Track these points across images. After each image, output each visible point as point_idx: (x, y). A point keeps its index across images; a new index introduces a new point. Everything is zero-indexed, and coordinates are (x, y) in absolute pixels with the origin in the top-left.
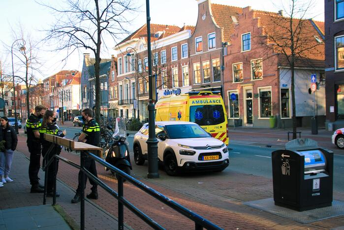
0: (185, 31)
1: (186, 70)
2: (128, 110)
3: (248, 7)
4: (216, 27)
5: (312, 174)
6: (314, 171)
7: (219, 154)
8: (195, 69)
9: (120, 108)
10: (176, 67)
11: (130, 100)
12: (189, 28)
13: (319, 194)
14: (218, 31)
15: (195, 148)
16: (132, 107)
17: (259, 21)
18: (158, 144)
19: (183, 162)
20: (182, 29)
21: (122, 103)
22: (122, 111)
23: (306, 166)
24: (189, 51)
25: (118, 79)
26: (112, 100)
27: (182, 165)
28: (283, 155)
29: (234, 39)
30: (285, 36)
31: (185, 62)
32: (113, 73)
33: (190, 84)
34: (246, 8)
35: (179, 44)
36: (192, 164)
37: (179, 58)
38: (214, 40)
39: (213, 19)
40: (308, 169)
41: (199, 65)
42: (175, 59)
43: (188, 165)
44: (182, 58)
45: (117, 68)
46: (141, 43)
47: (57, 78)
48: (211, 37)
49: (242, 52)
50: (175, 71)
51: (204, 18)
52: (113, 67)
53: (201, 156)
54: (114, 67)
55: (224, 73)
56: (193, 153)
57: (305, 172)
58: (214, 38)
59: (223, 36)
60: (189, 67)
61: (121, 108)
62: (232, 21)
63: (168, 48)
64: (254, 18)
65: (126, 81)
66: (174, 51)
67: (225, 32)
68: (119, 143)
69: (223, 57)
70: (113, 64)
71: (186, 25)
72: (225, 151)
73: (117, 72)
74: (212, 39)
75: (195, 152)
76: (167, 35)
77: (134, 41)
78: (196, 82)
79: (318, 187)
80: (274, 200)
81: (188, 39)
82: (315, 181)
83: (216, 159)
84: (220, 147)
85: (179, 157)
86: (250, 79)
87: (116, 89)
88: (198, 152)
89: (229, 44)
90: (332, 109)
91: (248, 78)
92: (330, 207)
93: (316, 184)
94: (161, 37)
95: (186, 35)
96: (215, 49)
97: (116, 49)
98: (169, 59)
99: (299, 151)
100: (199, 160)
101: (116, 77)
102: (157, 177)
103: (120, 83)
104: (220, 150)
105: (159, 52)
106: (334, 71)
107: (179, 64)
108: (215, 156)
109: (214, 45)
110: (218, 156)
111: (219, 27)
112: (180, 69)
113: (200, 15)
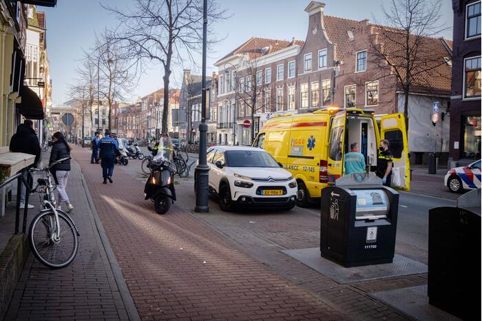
0: (294, 46)
1: (292, 90)
2: (226, 135)
3: (366, 20)
4: (328, 43)
5: (367, 220)
6: (371, 217)
7: (284, 189)
8: (302, 91)
9: (219, 132)
10: (281, 87)
11: (230, 123)
12: (298, 43)
13: (375, 247)
14: (330, 47)
15: (253, 179)
16: (231, 132)
17: (377, 36)
18: (209, 172)
19: (238, 196)
20: (291, 44)
21: (221, 126)
22: (220, 135)
23: (358, 210)
24: (297, 69)
25: (218, 100)
26: (210, 123)
27: (236, 199)
28: (332, 194)
29: (348, 57)
30: (399, 54)
31: (292, 82)
32: (213, 92)
33: (296, 108)
34: (363, 21)
35: (286, 62)
36: (248, 198)
37: (285, 77)
38: (325, 58)
39: (325, 33)
40: (362, 214)
41: (307, 86)
42: (280, 78)
43: (244, 199)
44: (289, 78)
45: (217, 87)
46: (244, 59)
47: (155, 95)
48: (322, 54)
49: (356, 72)
50: (280, 92)
51: (315, 32)
52: (213, 86)
53: (260, 190)
54: (215, 85)
55: (335, 97)
56: (250, 186)
57: (357, 218)
58: (325, 55)
59: (335, 53)
60: (296, 88)
61: (221, 133)
62: (348, 37)
63: (274, 65)
64: (372, 33)
65: (226, 102)
66: (280, 69)
67: (339, 48)
68: (162, 168)
69: (335, 78)
70: (213, 82)
71: (295, 39)
72: (292, 185)
73: (217, 91)
74: (323, 56)
75: (252, 185)
76: (274, 50)
77: (238, 57)
78: (303, 106)
79: (374, 237)
80: (321, 250)
81: (296, 56)
82: (369, 230)
83: (279, 195)
84: (285, 180)
85: (233, 189)
86: (364, 104)
87: (215, 110)
88: (257, 185)
89: (342, 63)
90: (456, 145)
91: (362, 103)
92: (390, 264)
93: (372, 234)
94: (267, 53)
95: (294, 51)
96: (326, 68)
97: (218, 66)
98: (274, 78)
99: (351, 189)
100: (257, 194)
101: (216, 97)
102: (207, 211)
103: (220, 104)
104: (286, 184)
105: (263, 71)
106: (462, 99)
107: (285, 84)
108: (278, 191)
109: (325, 64)
110: (282, 191)
111: (331, 43)
112: (286, 90)
113: (311, 29)
